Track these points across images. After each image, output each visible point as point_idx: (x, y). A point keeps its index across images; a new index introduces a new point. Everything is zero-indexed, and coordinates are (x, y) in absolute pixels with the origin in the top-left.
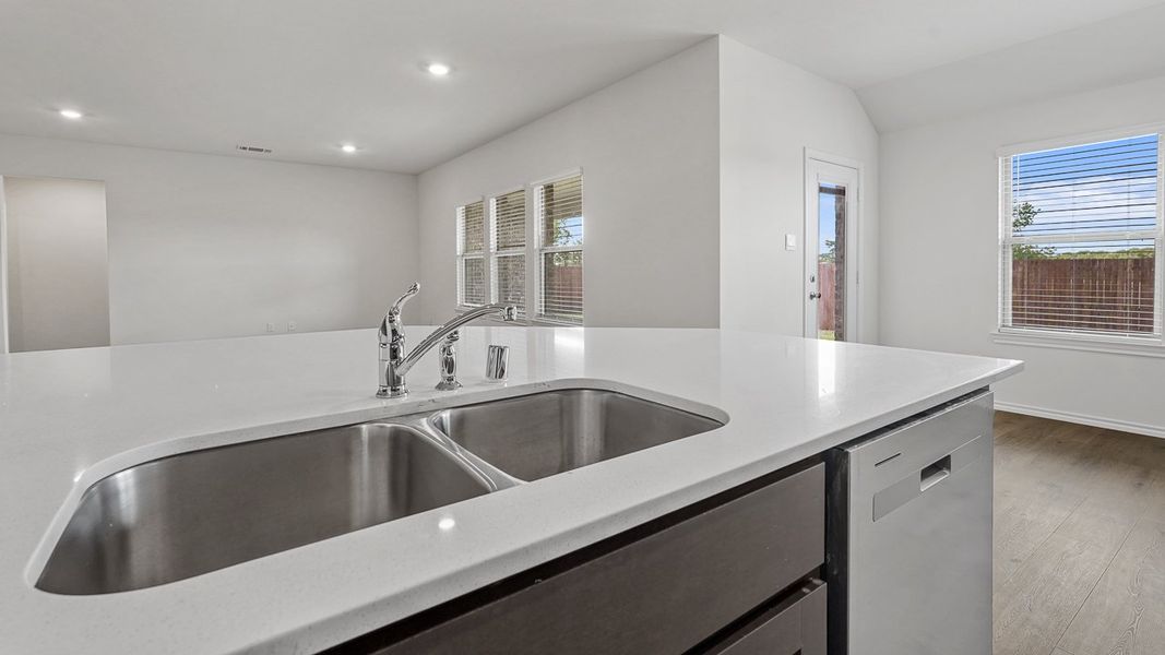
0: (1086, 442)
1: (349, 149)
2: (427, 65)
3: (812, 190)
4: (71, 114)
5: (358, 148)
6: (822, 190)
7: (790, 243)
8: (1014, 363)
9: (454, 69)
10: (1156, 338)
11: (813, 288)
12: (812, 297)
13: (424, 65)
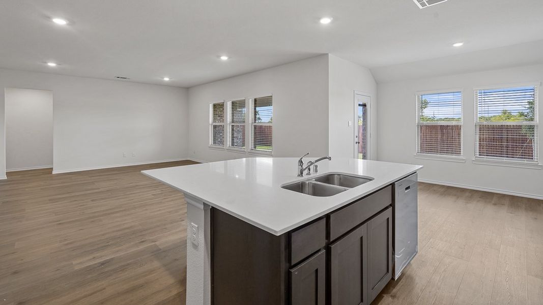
0: (442, 190)
1: (166, 79)
2: (220, 57)
3: (356, 105)
4: (52, 64)
5: (170, 79)
6: (359, 105)
7: (350, 124)
8: (421, 166)
9: (229, 58)
10: (462, 157)
11: (356, 140)
12: (356, 143)
13: (219, 57)
